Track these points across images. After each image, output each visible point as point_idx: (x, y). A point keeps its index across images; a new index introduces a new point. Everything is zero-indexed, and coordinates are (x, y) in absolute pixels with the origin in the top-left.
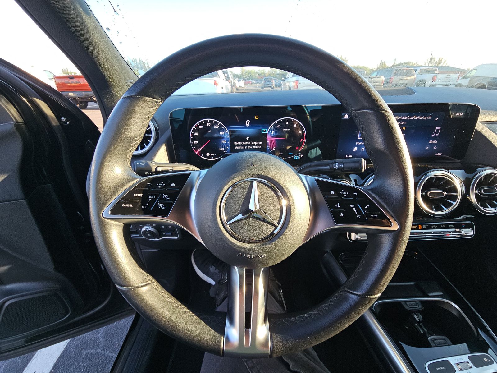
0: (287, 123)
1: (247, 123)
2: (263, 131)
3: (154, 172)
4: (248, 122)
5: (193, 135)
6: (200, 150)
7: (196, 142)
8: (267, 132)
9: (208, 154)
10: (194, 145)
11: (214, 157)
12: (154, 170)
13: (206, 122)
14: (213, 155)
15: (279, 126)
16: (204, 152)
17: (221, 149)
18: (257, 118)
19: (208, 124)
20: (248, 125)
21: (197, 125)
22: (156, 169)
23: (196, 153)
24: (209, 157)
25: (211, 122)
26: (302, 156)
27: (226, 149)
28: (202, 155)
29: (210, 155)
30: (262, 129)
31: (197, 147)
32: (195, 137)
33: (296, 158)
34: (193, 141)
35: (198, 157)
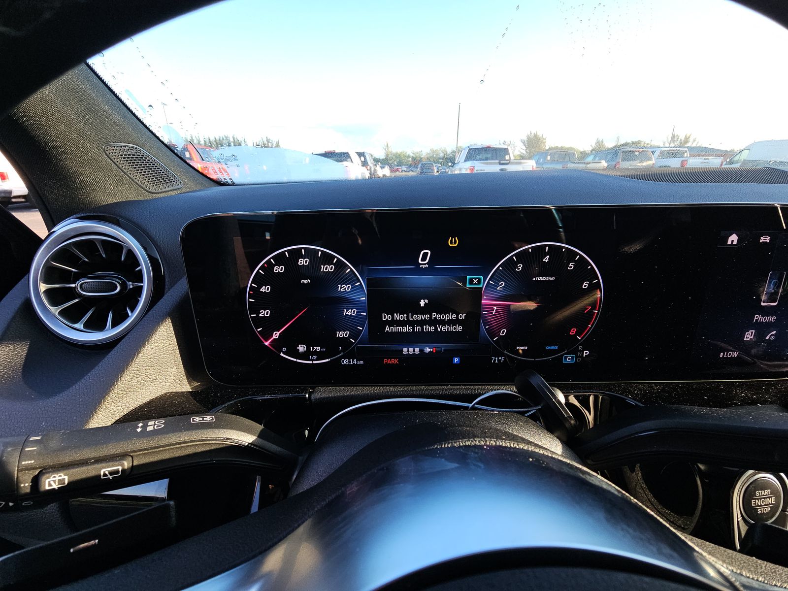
0: (546, 259)
1: (424, 259)
2: (471, 281)
3: (26, 497)
4: (425, 255)
5: (255, 292)
6: (276, 335)
7: (265, 313)
8: (484, 285)
9: (302, 348)
10: (259, 321)
11: (320, 356)
12: (26, 485)
13: (296, 254)
14: (318, 349)
15: (520, 266)
16: (288, 341)
17: (341, 334)
18: (453, 243)
19: (302, 262)
20: (424, 264)
21: (269, 262)
22: (36, 481)
23: (267, 344)
24: (304, 356)
25: (310, 254)
26: (586, 353)
27: (355, 334)
28: (284, 349)
29: (308, 348)
30: (468, 277)
31: (269, 326)
32: (262, 301)
33: (569, 359)
34: (255, 308)
35: (272, 354)
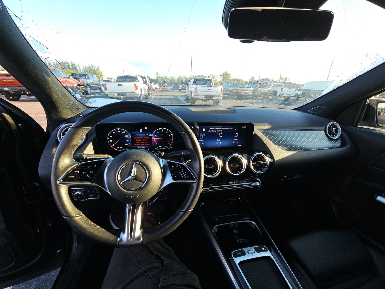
0: (162, 131)
1: (141, 131)
2: (150, 135)
3: (85, 159)
4: (141, 130)
5: (109, 137)
6: (113, 145)
7: (111, 141)
8: (152, 135)
9: (118, 147)
10: (110, 142)
11: (122, 149)
12: (85, 158)
13: (117, 130)
14: (122, 148)
15: (158, 132)
16: (116, 146)
17: (126, 145)
18: (146, 128)
19: (118, 131)
20: (141, 132)
21: (112, 131)
22: (86, 158)
23: (111, 147)
24: (119, 149)
25: (120, 130)
26: (172, 147)
27: (129, 145)
28: (115, 148)
29: (120, 147)
30: (149, 134)
31: (112, 143)
32: (111, 139)
33: (169, 148)
34: (109, 140)
35: (112, 149)
